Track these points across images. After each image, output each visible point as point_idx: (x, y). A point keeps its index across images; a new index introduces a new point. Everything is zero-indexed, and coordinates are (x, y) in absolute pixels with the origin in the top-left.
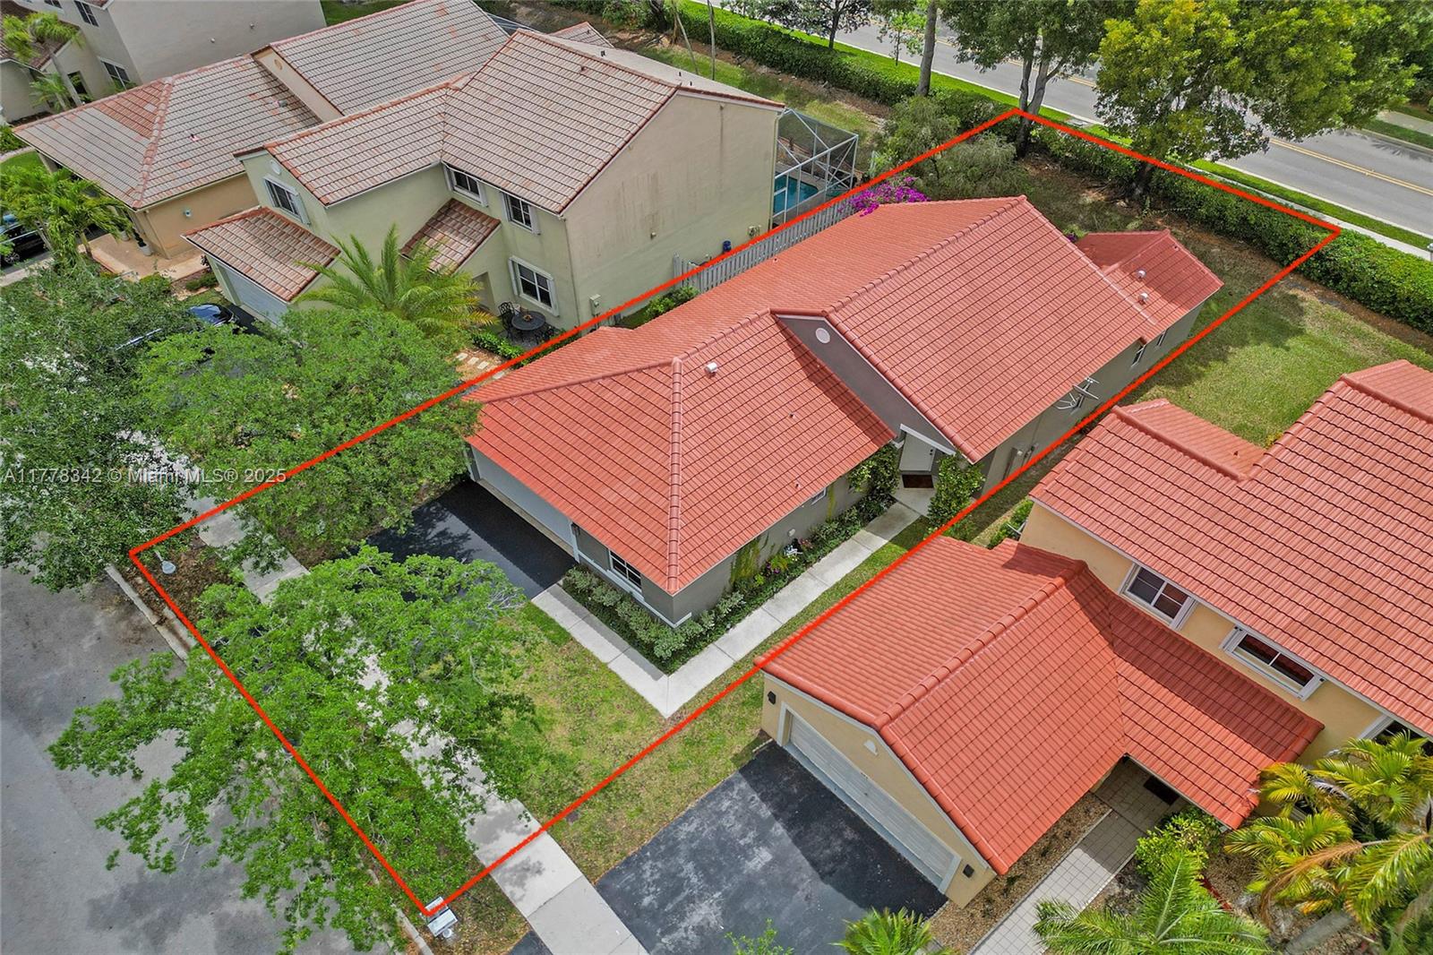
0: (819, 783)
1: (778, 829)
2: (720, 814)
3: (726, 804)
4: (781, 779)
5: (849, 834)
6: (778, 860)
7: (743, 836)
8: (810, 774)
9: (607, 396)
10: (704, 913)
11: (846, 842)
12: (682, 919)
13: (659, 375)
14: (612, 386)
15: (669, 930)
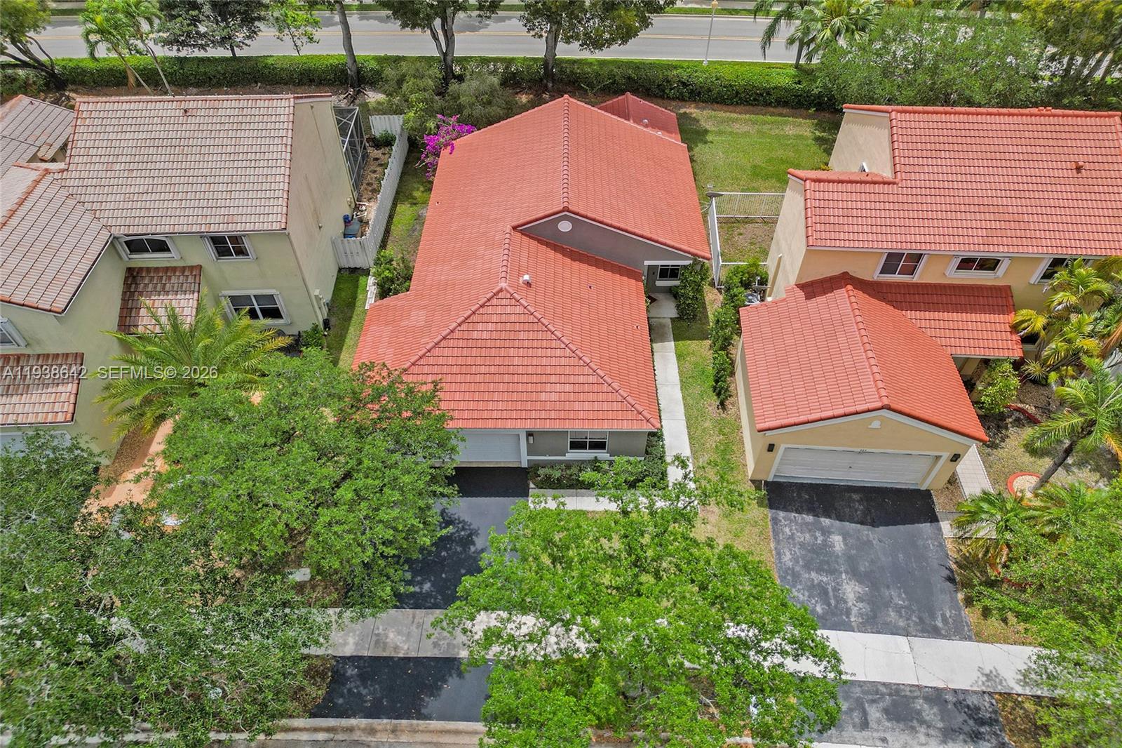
0: (811, 484)
1: (826, 521)
2: (792, 537)
3: (787, 530)
4: (793, 497)
5: (855, 496)
6: (845, 536)
7: (816, 538)
8: (802, 484)
9: (475, 335)
10: (851, 590)
11: (860, 501)
12: (845, 602)
13: (499, 302)
14: (471, 327)
15: (848, 612)
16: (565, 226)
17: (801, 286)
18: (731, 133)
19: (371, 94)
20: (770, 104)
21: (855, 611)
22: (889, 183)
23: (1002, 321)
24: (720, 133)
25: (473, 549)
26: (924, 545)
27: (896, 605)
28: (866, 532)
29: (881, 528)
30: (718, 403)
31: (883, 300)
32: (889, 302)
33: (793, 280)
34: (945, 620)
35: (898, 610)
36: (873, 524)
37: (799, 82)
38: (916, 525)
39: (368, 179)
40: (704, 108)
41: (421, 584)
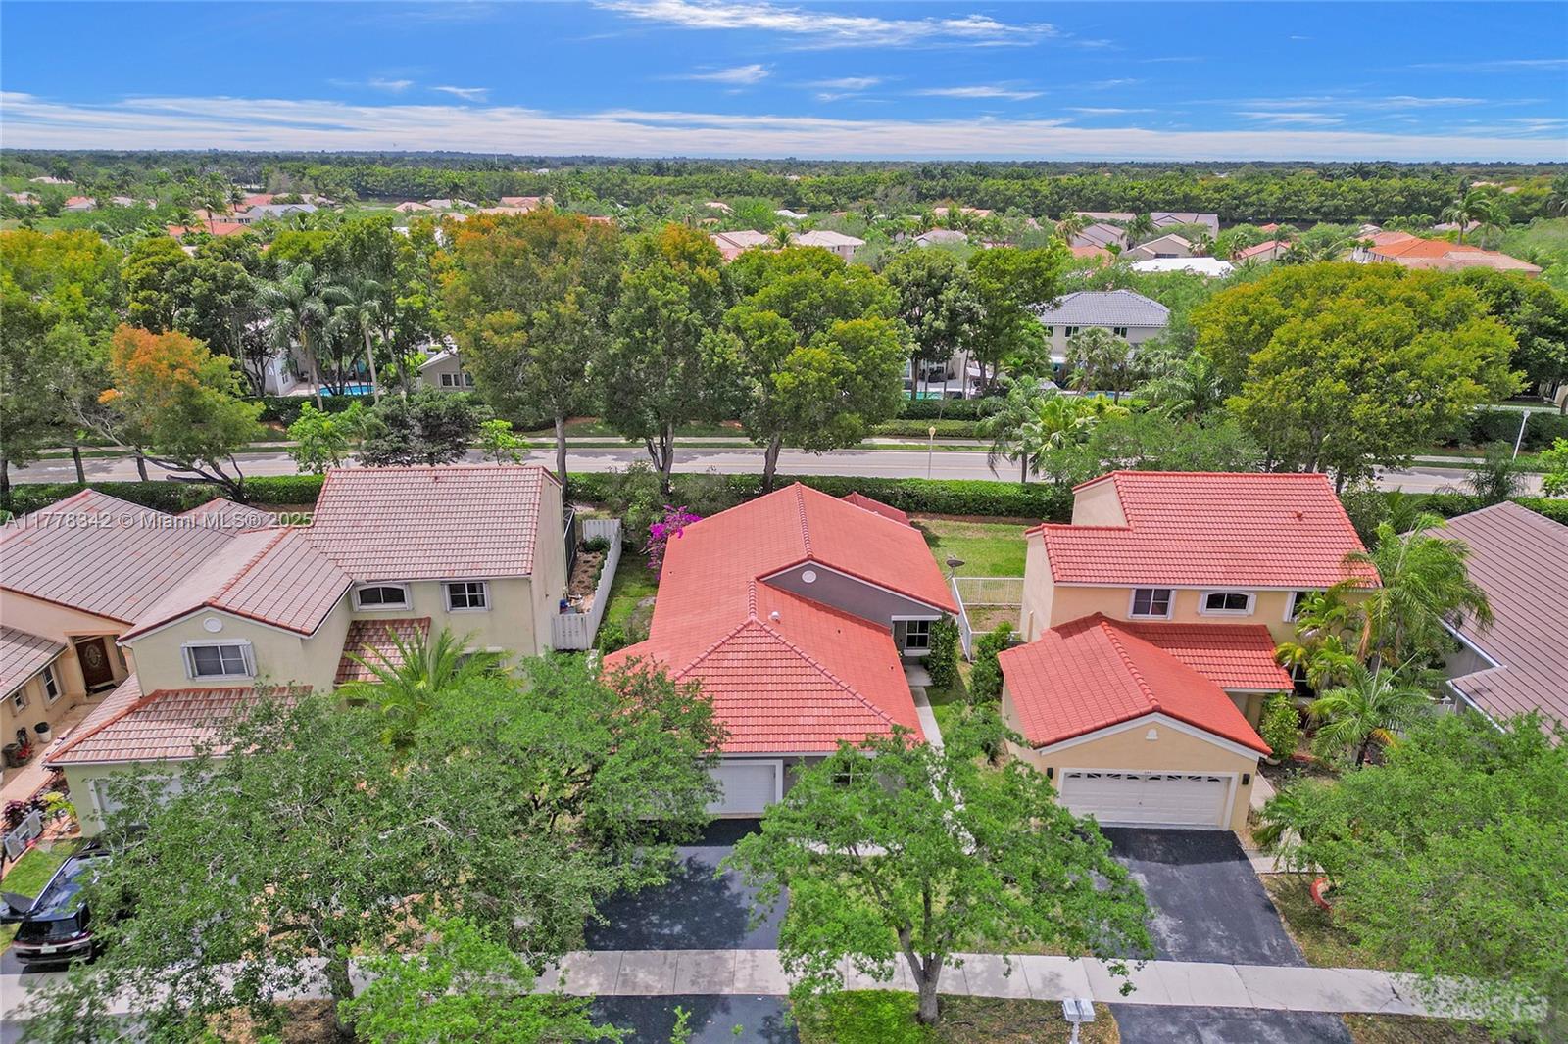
6: (1148, 873)
9: (726, 664)
10: (1163, 923)
11: (1158, 842)
12: (1159, 934)
13: (749, 633)
14: (721, 656)
15: (1163, 943)
16: (809, 577)
17: (1057, 629)
18: (964, 540)
19: (579, 508)
20: (1001, 514)
21: (1170, 942)
22: (1124, 530)
23: (1266, 657)
24: (954, 539)
25: (727, 893)
26: (1236, 881)
27: (1216, 936)
28: (1169, 870)
29: (1187, 867)
30: (988, 758)
31: (1143, 638)
32: (1150, 641)
33: (1047, 626)
34: (1271, 948)
35: (1218, 940)
36: (1176, 862)
37: (1028, 492)
38: (1224, 863)
39: (580, 578)
40: (932, 518)
41: (671, 926)
